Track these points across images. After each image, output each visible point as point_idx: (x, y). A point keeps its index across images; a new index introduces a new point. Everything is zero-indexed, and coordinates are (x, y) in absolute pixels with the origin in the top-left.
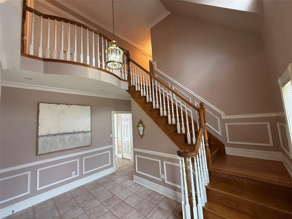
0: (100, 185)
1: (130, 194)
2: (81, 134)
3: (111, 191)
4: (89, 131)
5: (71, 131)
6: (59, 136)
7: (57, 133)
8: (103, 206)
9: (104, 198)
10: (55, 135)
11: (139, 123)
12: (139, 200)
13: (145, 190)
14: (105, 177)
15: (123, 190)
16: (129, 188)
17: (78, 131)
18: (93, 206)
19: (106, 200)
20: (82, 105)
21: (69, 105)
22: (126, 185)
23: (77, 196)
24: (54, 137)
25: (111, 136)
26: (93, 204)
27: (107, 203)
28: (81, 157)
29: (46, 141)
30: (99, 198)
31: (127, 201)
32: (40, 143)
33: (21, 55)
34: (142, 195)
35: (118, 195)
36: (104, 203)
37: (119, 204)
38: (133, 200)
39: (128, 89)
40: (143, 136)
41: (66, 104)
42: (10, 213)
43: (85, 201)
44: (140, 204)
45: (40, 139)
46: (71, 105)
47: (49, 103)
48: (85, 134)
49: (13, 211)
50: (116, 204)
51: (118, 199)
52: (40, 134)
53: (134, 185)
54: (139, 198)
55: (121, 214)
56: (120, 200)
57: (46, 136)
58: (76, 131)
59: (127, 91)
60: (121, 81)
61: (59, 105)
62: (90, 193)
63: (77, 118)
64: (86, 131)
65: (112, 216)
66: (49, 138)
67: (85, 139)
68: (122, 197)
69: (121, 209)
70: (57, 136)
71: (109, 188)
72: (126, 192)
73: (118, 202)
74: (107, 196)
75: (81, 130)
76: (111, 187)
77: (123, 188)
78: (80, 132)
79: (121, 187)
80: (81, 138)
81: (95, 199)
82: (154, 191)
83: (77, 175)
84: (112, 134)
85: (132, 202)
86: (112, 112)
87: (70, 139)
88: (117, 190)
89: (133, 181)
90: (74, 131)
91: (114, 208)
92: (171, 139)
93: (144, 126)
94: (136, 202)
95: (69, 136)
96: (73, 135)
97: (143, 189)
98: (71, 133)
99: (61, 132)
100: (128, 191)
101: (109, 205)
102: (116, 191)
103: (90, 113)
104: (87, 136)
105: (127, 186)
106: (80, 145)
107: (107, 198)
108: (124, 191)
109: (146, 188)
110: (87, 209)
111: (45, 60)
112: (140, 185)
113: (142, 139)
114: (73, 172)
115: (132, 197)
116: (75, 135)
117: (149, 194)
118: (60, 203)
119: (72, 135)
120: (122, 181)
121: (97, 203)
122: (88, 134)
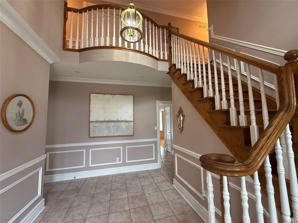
0: (138, 178)
1: (161, 200)
2: (123, 123)
3: (144, 188)
4: (132, 121)
5: (115, 119)
6: (105, 123)
7: (104, 120)
8: (127, 202)
9: (133, 193)
10: (102, 122)
11: (179, 112)
12: (166, 213)
13: (181, 204)
14: (147, 171)
15: (156, 191)
16: (163, 193)
17: (121, 119)
18: (119, 198)
19: (134, 195)
20: (124, 95)
21: (113, 95)
22: (163, 187)
23: (115, 182)
24: (101, 124)
25: (156, 129)
26: (121, 195)
27: (132, 200)
28: (124, 145)
29: (95, 126)
30: (129, 190)
31: (152, 208)
32: (91, 127)
33: (63, 50)
34: (174, 209)
35: (147, 195)
36: (130, 199)
37: (143, 208)
38: (160, 209)
39: (168, 70)
40: (182, 130)
41: (110, 94)
42: (73, 178)
43: (118, 189)
44: (165, 220)
45: (91, 124)
46: (115, 95)
47: (97, 94)
48: (127, 124)
49: (75, 177)
50: (139, 206)
51: (145, 200)
52: (91, 120)
53: (172, 191)
54: (168, 210)
55: (138, 220)
56: (146, 203)
57: (95, 122)
58: (119, 119)
59: (168, 73)
60: (159, 62)
61: (105, 95)
62: (125, 183)
63: (120, 107)
64: (129, 120)
65: (128, 217)
66: (98, 124)
67: (127, 128)
68: (150, 200)
69: (141, 215)
70: (103, 123)
71: (144, 184)
72: (157, 196)
73: (142, 204)
74: (137, 192)
75: (124, 119)
76: (147, 184)
77: (157, 190)
78: (122, 121)
79: (156, 187)
80: (124, 127)
81: (125, 191)
82: (194, 210)
83: (121, 161)
84: (157, 126)
85: (157, 212)
86: (157, 101)
87: (114, 127)
88: (150, 189)
89: (173, 185)
90: (118, 120)
91: (135, 209)
92: (219, 135)
93: (183, 116)
94: (161, 215)
95: (113, 124)
96: (117, 123)
97: (180, 200)
98: (115, 122)
99: (107, 119)
100: (160, 196)
101: (133, 203)
102: (148, 190)
103: (132, 103)
104: (130, 125)
105: (163, 189)
106: (123, 134)
107: (136, 194)
108: (157, 193)
109: (185, 200)
110: (113, 198)
111: (80, 50)
112: (179, 194)
113: (181, 133)
114: (117, 158)
115: (161, 206)
116: (119, 124)
117: (183, 211)
118: (101, 183)
119: (115, 123)
120: (160, 181)
121: (125, 195)
122: (130, 123)
